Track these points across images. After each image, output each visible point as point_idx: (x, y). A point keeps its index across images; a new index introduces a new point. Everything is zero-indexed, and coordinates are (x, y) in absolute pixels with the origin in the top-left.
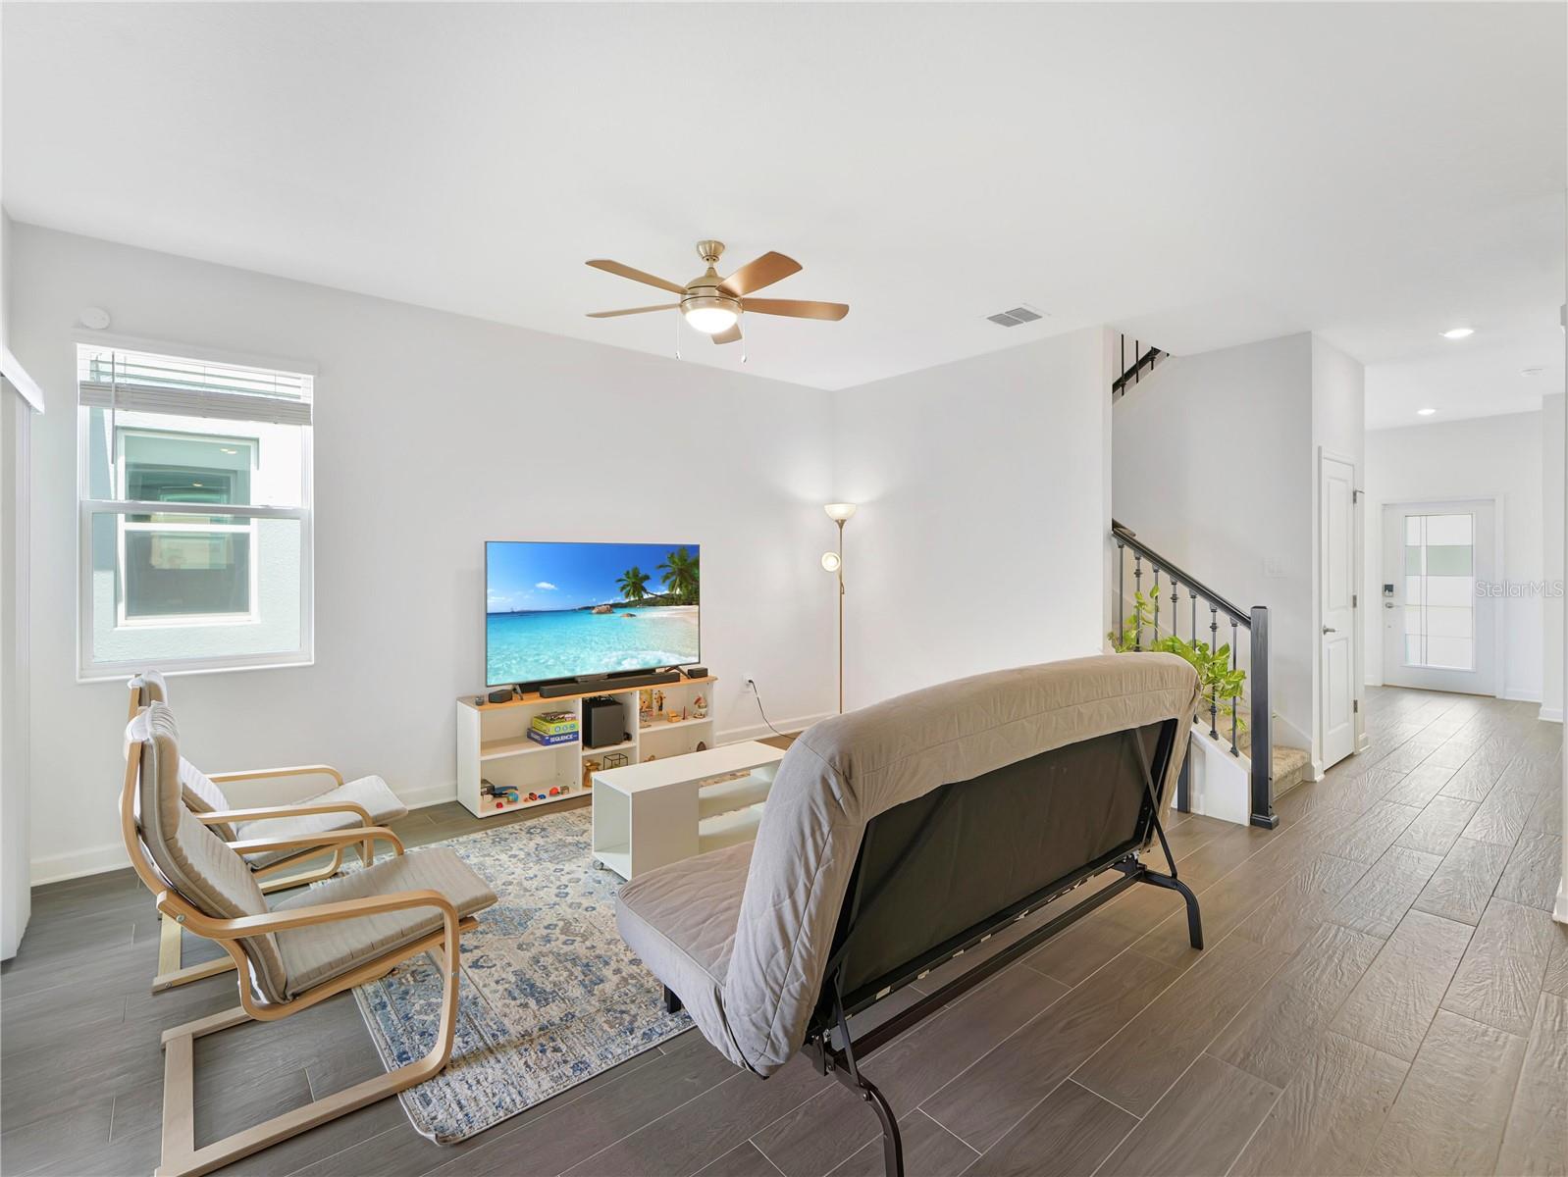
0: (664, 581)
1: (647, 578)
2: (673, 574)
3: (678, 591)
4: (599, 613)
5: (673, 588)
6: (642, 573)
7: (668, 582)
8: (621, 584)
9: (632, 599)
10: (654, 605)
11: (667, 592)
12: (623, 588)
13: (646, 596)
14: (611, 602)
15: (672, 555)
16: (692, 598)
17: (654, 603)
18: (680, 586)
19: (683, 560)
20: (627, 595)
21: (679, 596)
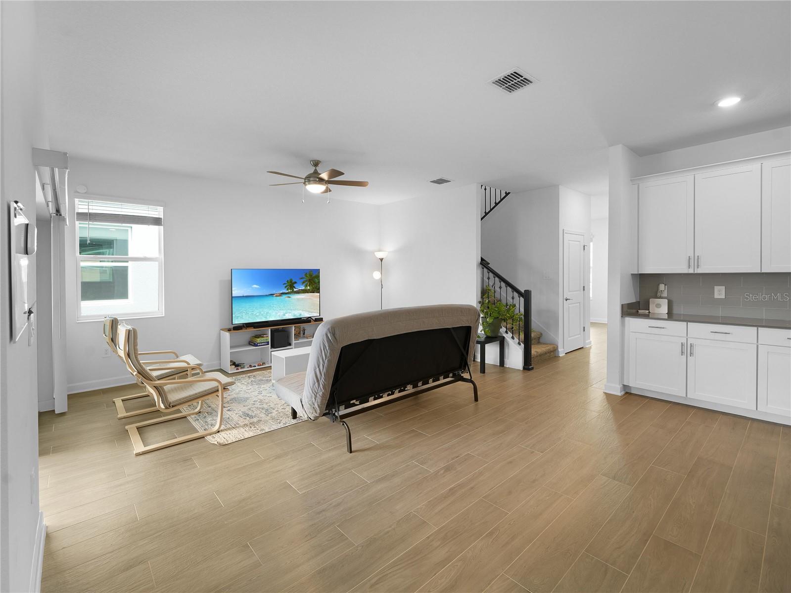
0: (303, 284)
1: (295, 283)
2: (306, 281)
3: (308, 288)
4: (276, 296)
5: (306, 286)
6: (294, 281)
7: (304, 284)
8: (285, 285)
9: (290, 291)
10: (298, 293)
11: (304, 288)
12: (286, 287)
13: (295, 290)
14: (281, 292)
15: (306, 274)
16: (316, 289)
17: (298, 292)
18: (309, 286)
19: (311, 276)
20: (288, 289)
21: (309, 289)
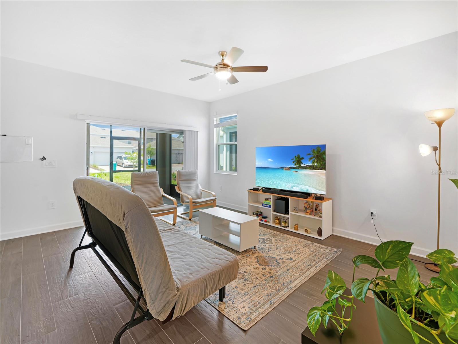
0: (310, 160)
1: (303, 158)
2: (313, 157)
3: (316, 164)
4: (286, 170)
5: (313, 162)
6: (301, 157)
7: (311, 160)
8: (293, 160)
9: (297, 166)
10: (305, 169)
11: (311, 164)
12: (294, 162)
13: (302, 165)
14: (290, 166)
15: (314, 150)
16: (322, 167)
17: (305, 168)
18: (317, 162)
19: (319, 152)
20: (295, 164)
21: (316, 166)
